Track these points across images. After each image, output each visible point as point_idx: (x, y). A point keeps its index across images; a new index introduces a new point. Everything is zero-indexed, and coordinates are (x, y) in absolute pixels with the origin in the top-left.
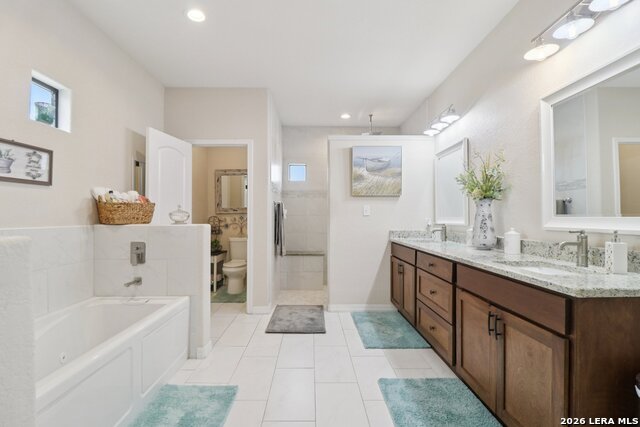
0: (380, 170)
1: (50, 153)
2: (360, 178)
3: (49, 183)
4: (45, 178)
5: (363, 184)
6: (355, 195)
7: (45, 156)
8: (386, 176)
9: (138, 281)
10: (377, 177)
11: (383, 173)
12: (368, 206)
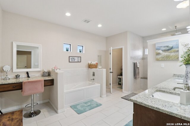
0: (168, 50)
1: (81, 57)
2: (158, 54)
3: (81, 62)
4: (80, 61)
5: (160, 56)
6: (158, 60)
7: (80, 58)
8: (171, 52)
9: (94, 79)
10: (166, 53)
11: (170, 51)
12: (163, 64)
